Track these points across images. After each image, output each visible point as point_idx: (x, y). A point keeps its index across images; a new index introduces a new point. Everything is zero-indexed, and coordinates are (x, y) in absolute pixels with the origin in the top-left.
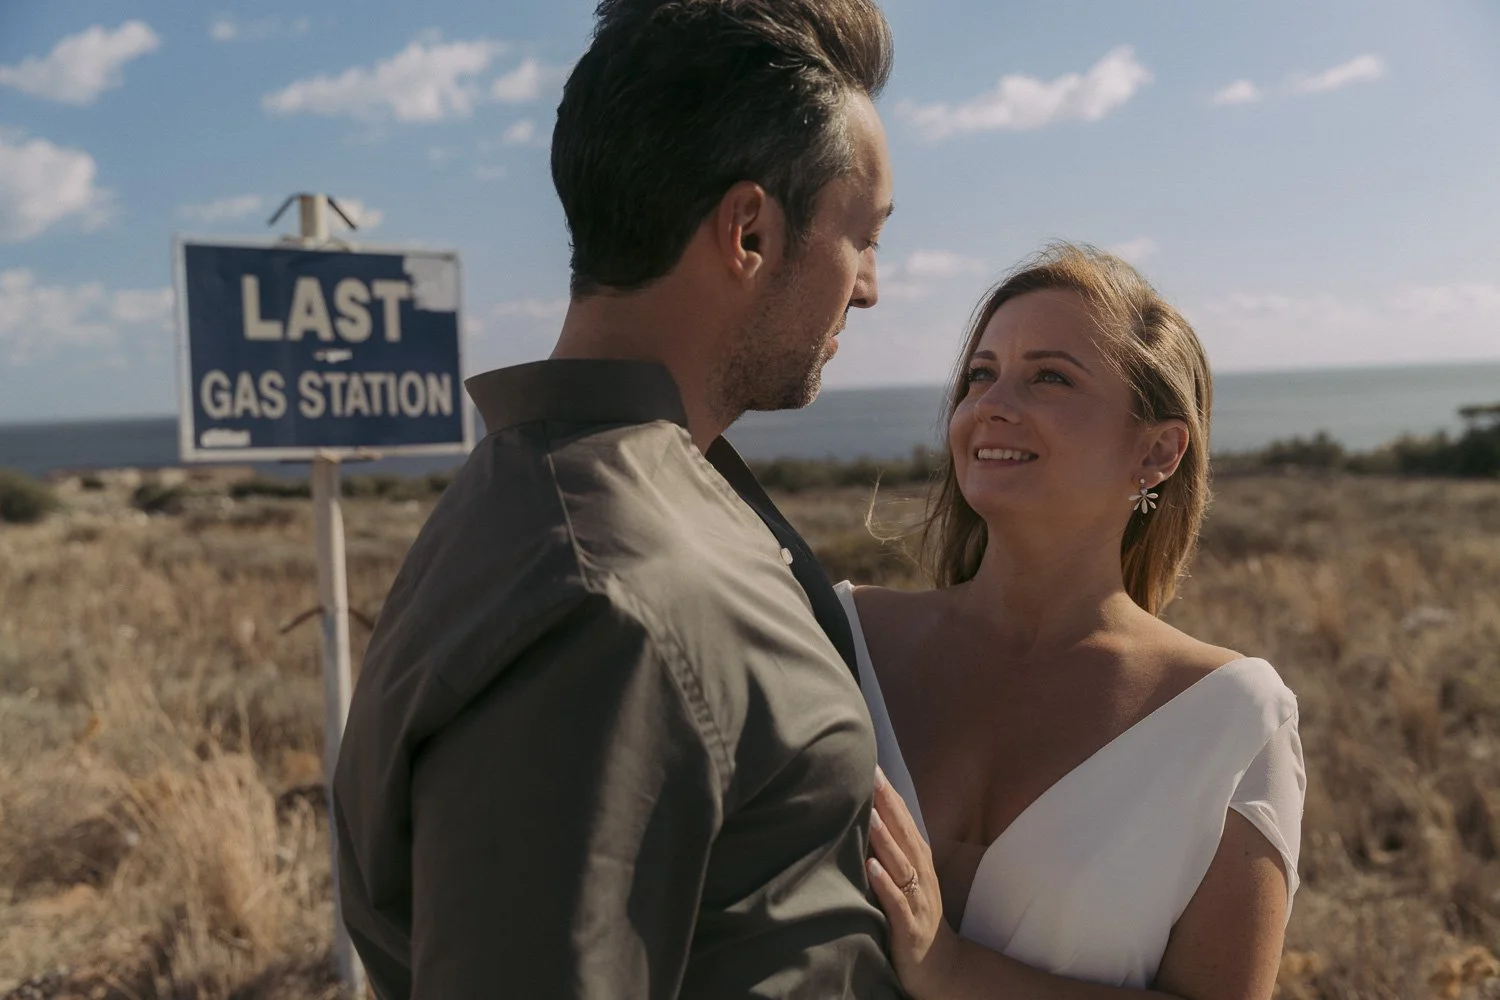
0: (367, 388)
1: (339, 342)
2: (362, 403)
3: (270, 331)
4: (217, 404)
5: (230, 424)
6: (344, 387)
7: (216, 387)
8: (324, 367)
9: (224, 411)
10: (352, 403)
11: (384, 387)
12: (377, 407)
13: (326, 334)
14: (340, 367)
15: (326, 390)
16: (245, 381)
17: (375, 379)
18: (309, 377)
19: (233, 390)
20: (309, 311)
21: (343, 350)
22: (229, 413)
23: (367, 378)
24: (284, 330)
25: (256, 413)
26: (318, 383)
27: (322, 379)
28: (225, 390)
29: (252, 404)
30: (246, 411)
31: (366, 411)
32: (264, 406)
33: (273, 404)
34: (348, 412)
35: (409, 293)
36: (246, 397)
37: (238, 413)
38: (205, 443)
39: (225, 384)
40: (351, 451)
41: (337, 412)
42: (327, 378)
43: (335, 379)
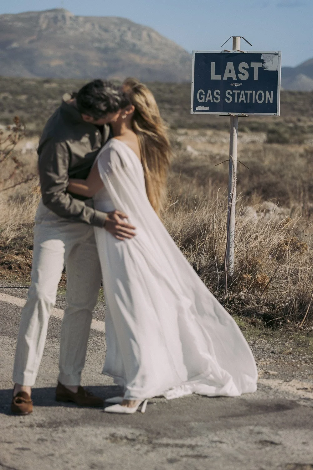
0: (246, 94)
1: (238, 81)
2: (244, 99)
3: (219, 77)
4: (201, 99)
5: (203, 104)
6: (239, 94)
7: (201, 93)
8: (233, 88)
9: (203, 100)
10: (241, 99)
11: (251, 94)
12: (248, 101)
13: (235, 78)
14: (238, 88)
15: (233, 95)
16: (209, 92)
17: (249, 92)
18: (228, 91)
19: (206, 95)
20: (230, 72)
21: (240, 83)
22: (204, 101)
23: (246, 92)
24: (222, 77)
25: (212, 101)
26: (231, 93)
27: (232, 92)
28: (203, 95)
29: (211, 98)
30: (209, 101)
31: (245, 102)
32: (214, 99)
33: (217, 99)
34: (240, 102)
35: (262, 65)
36: (209, 97)
37: (206, 101)
38: (197, 109)
39: (204, 93)
40: (239, 113)
41: (236, 101)
42: (234, 91)
43: (236, 92)
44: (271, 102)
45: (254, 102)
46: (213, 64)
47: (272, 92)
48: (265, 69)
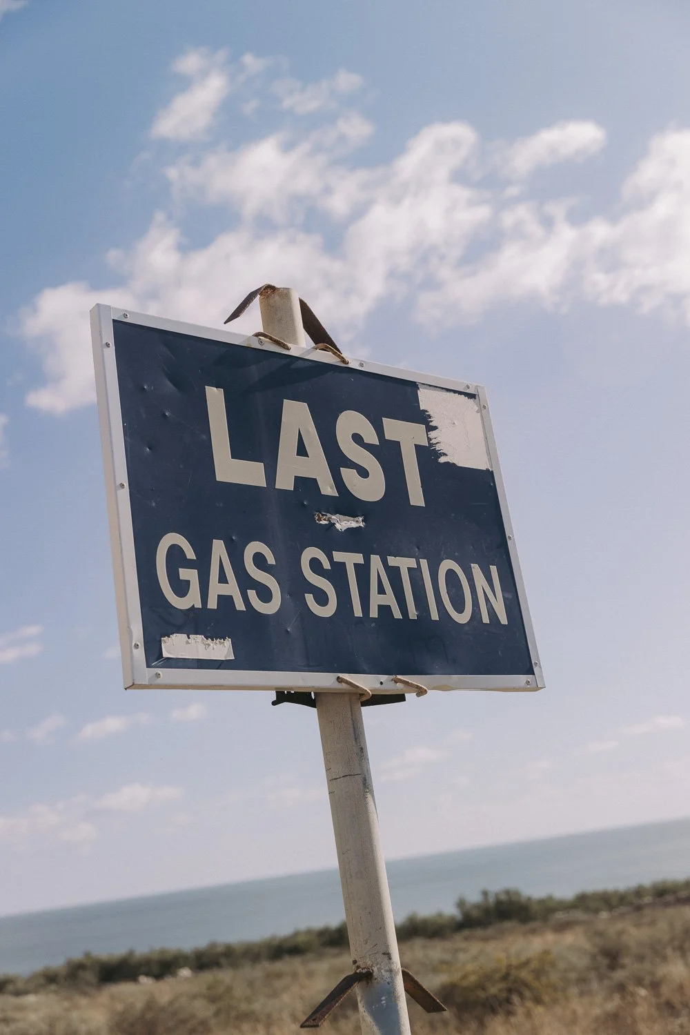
0: (394, 573)
1: (346, 503)
2: (389, 599)
3: (249, 473)
4: (181, 588)
5: (197, 623)
6: (363, 572)
7: (175, 555)
8: (330, 540)
9: (193, 599)
10: (376, 600)
11: (415, 574)
12: (413, 613)
13: (328, 488)
14: (351, 541)
15: (337, 574)
16: (219, 549)
17: (404, 564)
18: (311, 553)
19: (202, 565)
20: (302, 451)
21: (353, 515)
22: (199, 605)
23: (393, 561)
24: (271, 473)
25: (240, 606)
26: (327, 565)
27: (330, 558)
28: (189, 564)
29: (232, 588)
30: (225, 601)
31: (397, 614)
32: (252, 594)
33: (265, 595)
34: (374, 613)
35: (429, 439)
36: (223, 579)
37: (213, 604)
38: (165, 654)
39: (190, 554)
40: (384, 678)
41: (358, 612)
42: (339, 556)
43: (350, 559)
44: (504, 620)
45: (435, 616)
46: (215, 398)
47: (493, 569)
48: (442, 460)
